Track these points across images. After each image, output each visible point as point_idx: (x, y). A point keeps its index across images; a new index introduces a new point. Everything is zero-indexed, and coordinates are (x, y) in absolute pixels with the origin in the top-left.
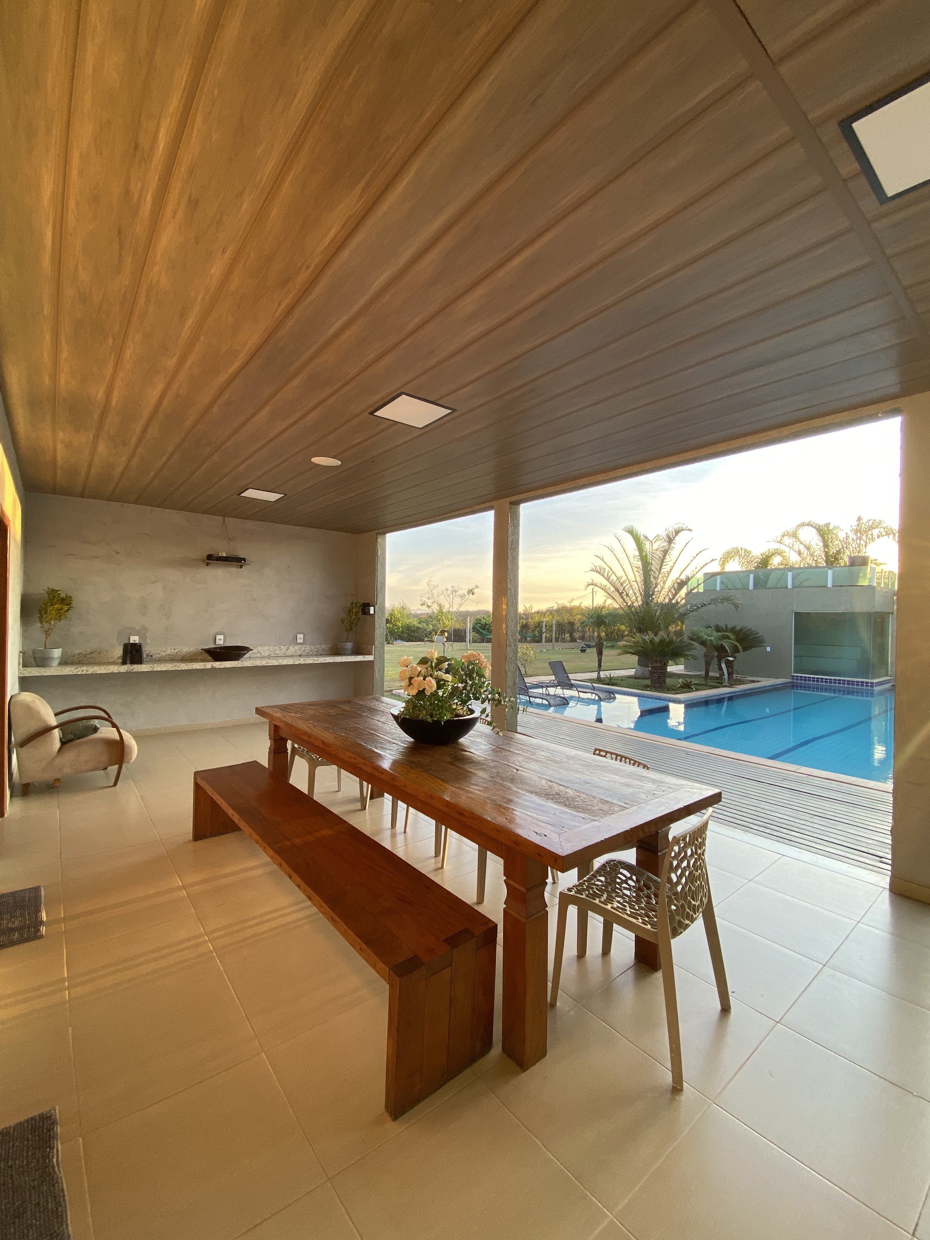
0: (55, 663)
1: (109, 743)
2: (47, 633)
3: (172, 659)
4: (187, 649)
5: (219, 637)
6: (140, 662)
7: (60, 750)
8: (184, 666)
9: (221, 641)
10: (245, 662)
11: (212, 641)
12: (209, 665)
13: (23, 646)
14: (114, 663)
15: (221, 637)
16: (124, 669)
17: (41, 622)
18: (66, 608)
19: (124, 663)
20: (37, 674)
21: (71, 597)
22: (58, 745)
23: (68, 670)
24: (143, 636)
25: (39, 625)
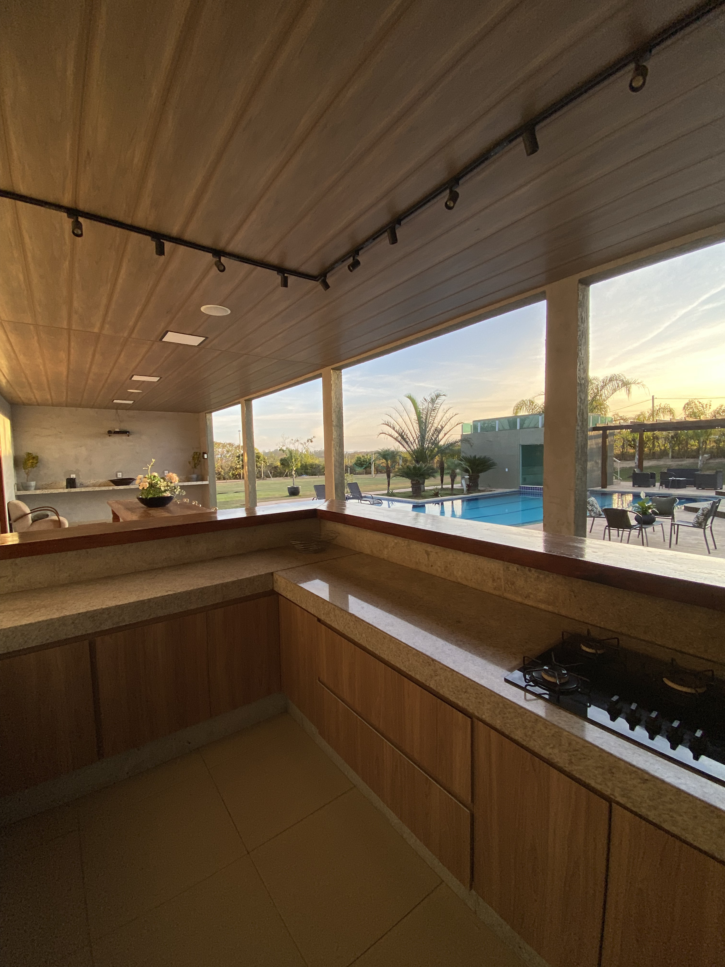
0: (33, 488)
1: (54, 521)
2: (28, 474)
3: (94, 486)
4: (101, 481)
5: (118, 474)
6: (75, 487)
7: (32, 524)
8: (97, 489)
9: (120, 476)
10: (131, 486)
11: (115, 475)
12: (111, 488)
13: (17, 481)
14: (63, 488)
15: (121, 474)
16: (66, 491)
17: (24, 469)
18: (35, 461)
19: (67, 488)
20: (24, 494)
21: (37, 456)
22: (31, 522)
23: (38, 492)
24: (77, 475)
25: (24, 471)
